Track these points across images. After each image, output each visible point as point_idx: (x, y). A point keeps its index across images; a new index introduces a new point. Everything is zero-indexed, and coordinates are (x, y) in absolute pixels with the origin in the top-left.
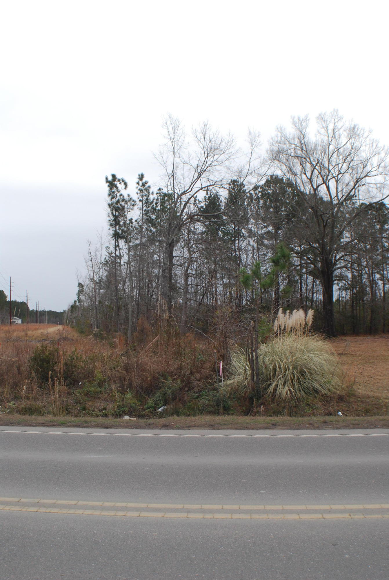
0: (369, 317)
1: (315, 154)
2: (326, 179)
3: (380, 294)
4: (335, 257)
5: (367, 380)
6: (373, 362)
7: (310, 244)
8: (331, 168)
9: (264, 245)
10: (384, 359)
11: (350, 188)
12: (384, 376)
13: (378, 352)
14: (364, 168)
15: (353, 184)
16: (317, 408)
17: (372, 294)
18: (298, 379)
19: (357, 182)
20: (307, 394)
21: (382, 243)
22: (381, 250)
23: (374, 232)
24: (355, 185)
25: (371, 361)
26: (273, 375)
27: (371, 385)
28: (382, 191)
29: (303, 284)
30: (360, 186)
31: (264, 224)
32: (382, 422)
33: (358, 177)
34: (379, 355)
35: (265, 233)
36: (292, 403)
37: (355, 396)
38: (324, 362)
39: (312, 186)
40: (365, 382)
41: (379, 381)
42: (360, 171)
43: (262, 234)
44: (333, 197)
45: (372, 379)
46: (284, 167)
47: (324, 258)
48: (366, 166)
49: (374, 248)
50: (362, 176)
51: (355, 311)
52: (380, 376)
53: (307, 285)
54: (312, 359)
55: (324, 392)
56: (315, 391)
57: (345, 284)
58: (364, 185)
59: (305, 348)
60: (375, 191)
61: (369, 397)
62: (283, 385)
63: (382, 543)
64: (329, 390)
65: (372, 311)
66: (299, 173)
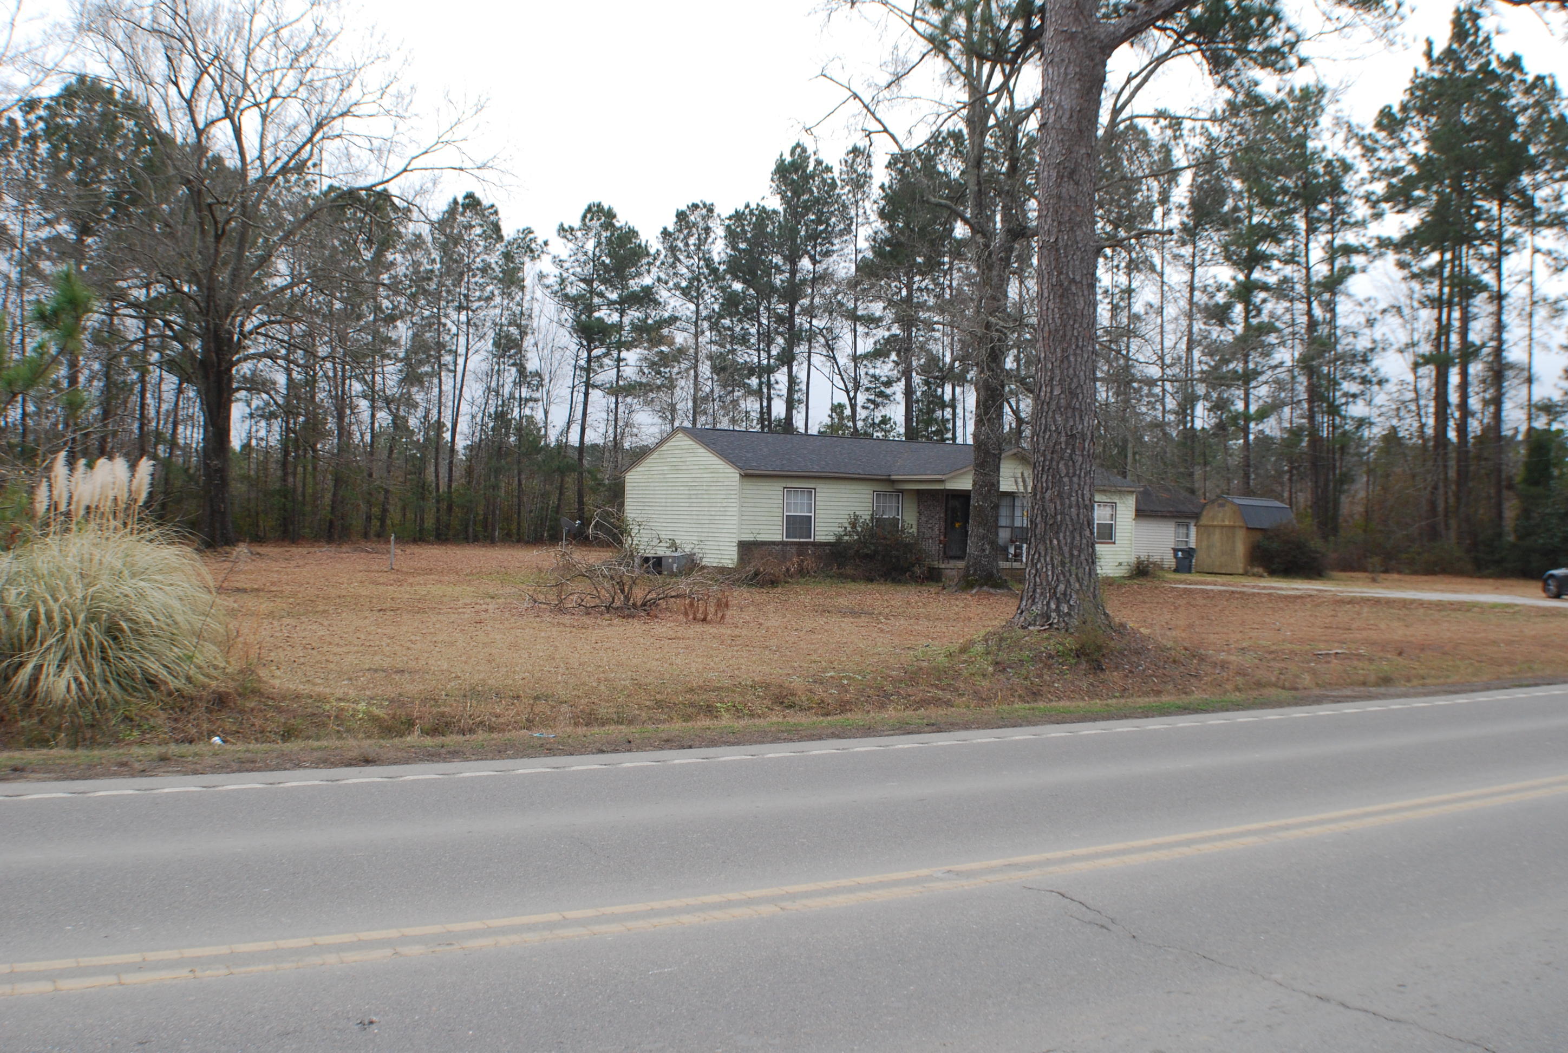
0: (328, 497)
1: (210, 31)
2: (235, 109)
3: (362, 435)
4: (242, 324)
5: (301, 654)
6: (324, 611)
7: (173, 284)
8: (251, 78)
9: (40, 275)
10: (356, 604)
11: (300, 140)
12: (346, 645)
13: (343, 586)
14: (342, 90)
15: (310, 129)
16: (152, 728)
17: (340, 434)
18: (103, 649)
19: (320, 126)
20: (126, 690)
21: (375, 299)
22: (371, 317)
23: (354, 268)
24: (314, 134)
25: (320, 608)
26: (30, 639)
27: (308, 668)
28: (383, 162)
29: (148, 395)
30: (328, 138)
31: (45, 215)
32: (316, 755)
33: (324, 114)
34: (344, 592)
35: (48, 241)
36: (84, 716)
37: (262, 695)
38: (176, 604)
39: (194, 121)
40: (293, 659)
41: (331, 658)
42: (330, 96)
43: (36, 243)
44: (249, 160)
45: (314, 652)
46: (117, 55)
47: (212, 326)
48: (349, 85)
49: (350, 313)
50: (335, 111)
51: (291, 479)
52: (337, 644)
53: (160, 398)
54: (142, 595)
55: (173, 683)
56: (149, 681)
57: (268, 404)
58: (338, 136)
59: (124, 565)
60: (366, 155)
61: (298, 697)
62: (58, 666)
63: (267, 1027)
64: (189, 679)
65: (338, 481)
66: (159, 80)
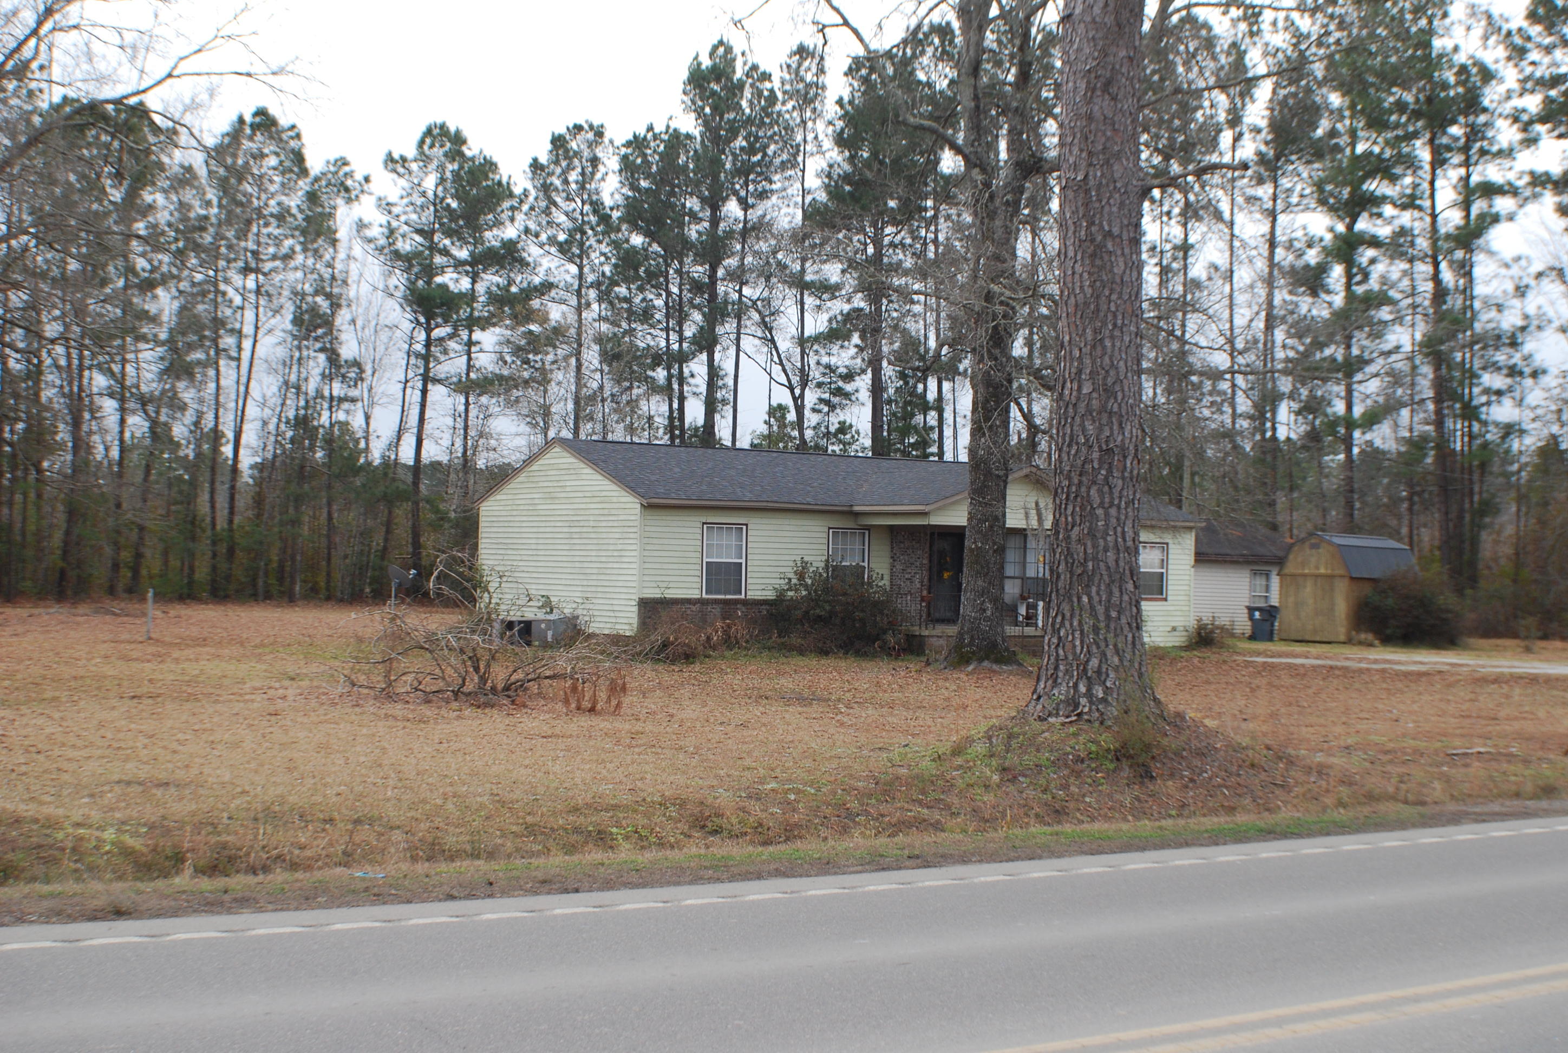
0: (57, 538)
3: (107, 449)
5: (23, 761)
6: (55, 699)
10: (99, 688)
11: (20, 33)
12: (86, 747)
13: (80, 663)
15: (35, 17)
17: (75, 447)
19: (49, 12)
21: (126, 257)
22: (121, 283)
23: (96, 213)
24: (40, 23)
25: (48, 695)
27: (32, 780)
28: (139, 64)
30: (61, 30)
32: (46, 904)
34: (81, 672)
40: (11, 767)
41: (65, 765)
45: (41, 758)
49: (91, 276)
52: (73, 746)
58: (75, 27)
60: (114, 54)
61: (18, 821)
65: (72, 513)
